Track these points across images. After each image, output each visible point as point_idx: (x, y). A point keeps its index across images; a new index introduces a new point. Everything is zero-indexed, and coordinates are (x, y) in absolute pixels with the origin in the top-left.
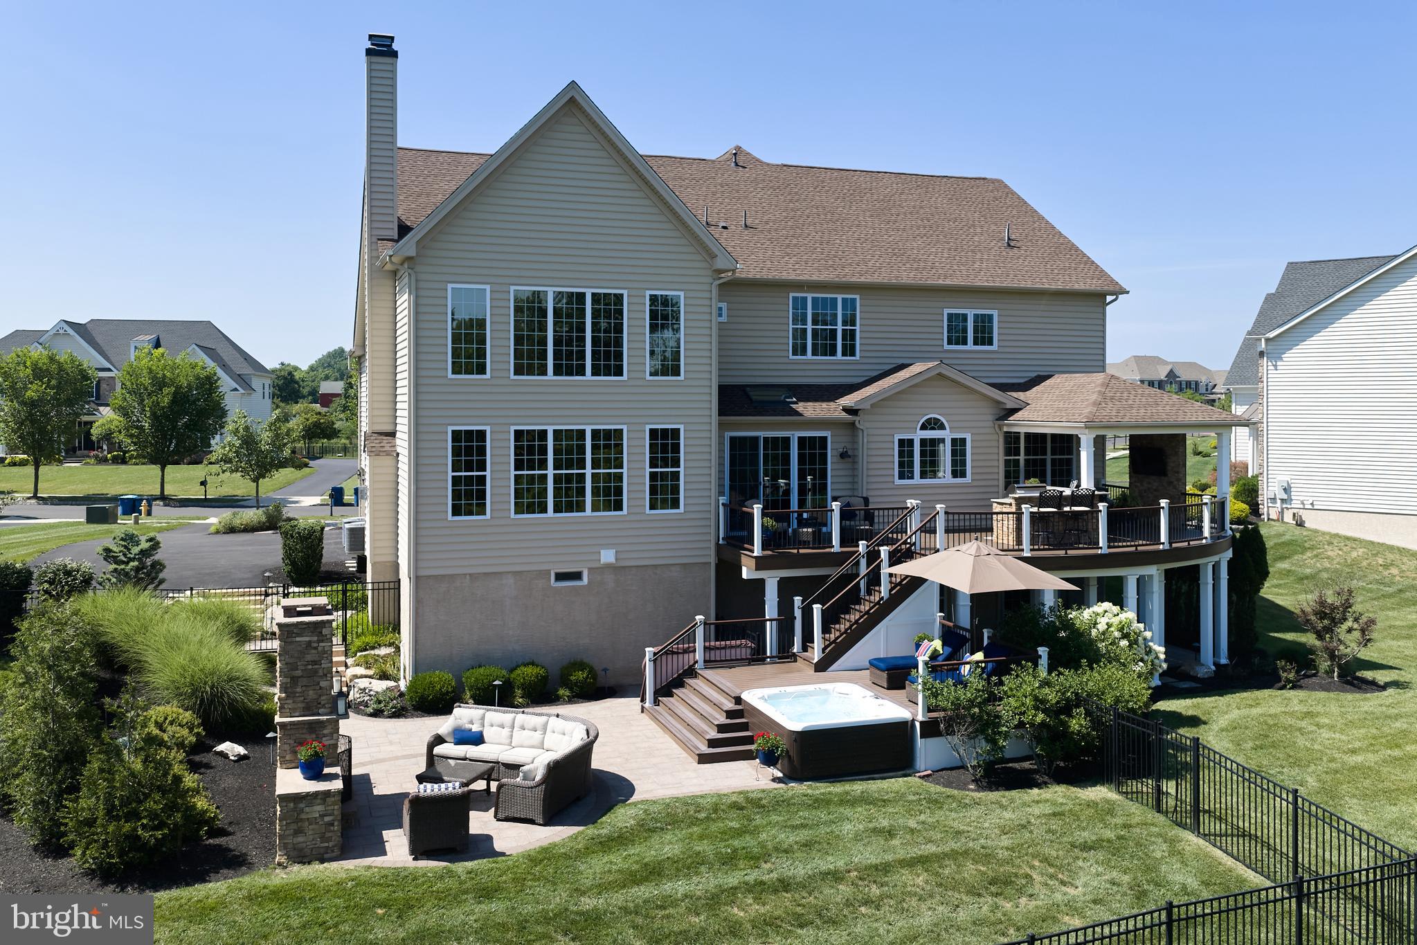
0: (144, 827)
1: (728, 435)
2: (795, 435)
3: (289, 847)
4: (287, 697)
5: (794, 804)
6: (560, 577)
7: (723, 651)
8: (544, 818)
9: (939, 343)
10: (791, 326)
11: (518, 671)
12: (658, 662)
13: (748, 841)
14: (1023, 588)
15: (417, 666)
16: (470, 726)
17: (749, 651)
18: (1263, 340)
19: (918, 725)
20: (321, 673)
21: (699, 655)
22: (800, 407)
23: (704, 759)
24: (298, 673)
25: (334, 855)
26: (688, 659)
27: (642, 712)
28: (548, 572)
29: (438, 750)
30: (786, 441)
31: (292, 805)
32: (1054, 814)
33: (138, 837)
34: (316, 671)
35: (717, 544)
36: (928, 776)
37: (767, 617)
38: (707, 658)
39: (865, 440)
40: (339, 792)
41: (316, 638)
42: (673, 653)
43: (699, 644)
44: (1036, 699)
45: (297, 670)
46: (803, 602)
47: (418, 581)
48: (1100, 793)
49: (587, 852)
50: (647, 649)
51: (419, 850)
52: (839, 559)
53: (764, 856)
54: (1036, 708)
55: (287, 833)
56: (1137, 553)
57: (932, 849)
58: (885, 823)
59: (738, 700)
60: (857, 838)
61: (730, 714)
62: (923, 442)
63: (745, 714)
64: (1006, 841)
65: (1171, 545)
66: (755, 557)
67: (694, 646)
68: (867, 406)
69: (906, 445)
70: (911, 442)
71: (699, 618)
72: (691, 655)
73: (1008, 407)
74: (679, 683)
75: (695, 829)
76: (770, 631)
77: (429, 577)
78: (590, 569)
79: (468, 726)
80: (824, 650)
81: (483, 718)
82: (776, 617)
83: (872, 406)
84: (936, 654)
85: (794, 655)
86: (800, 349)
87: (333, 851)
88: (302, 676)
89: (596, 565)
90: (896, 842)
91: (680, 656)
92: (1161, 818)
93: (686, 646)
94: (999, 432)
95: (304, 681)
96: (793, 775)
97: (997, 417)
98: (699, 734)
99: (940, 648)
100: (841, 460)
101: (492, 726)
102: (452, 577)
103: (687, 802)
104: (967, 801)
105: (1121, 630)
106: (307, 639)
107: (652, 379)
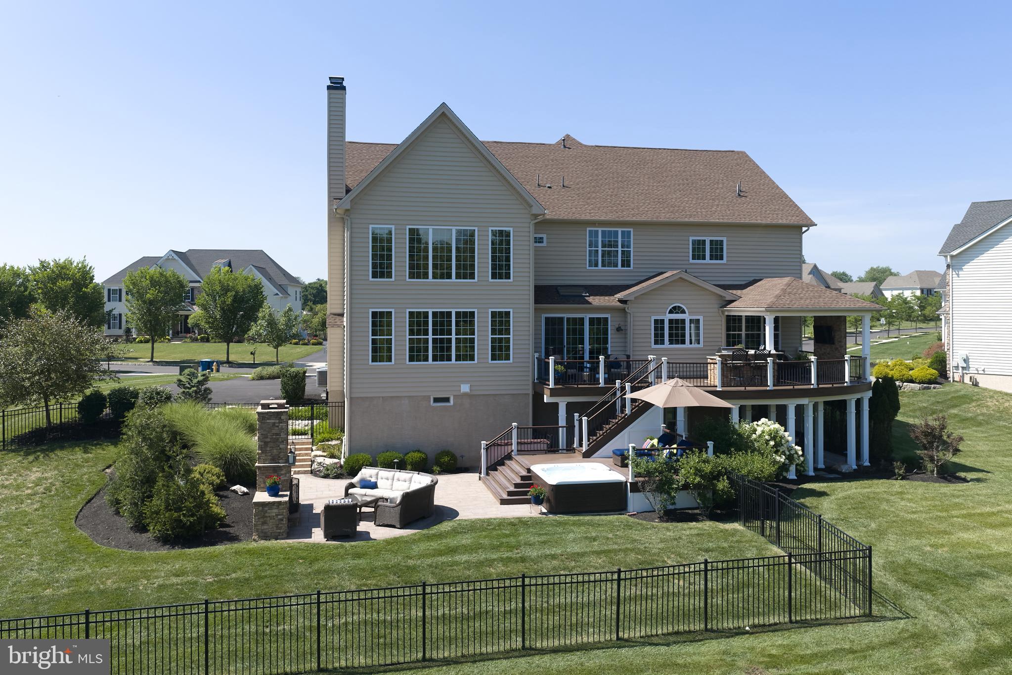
0: (184, 515)
1: (544, 316)
2: (587, 317)
3: (260, 531)
4: (262, 453)
5: (545, 524)
6: (436, 400)
7: (529, 445)
8: (400, 524)
9: (685, 258)
10: (588, 249)
11: (409, 455)
12: (489, 450)
13: (512, 540)
14: (698, 405)
15: (351, 450)
16: (370, 479)
17: (545, 445)
18: (948, 256)
19: (629, 484)
20: (280, 439)
21: (514, 447)
22: (590, 299)
23: (504, 502)
24: (268, 440)
25: (283, 537)
26: (507, 449)
27: (480, 480)
28: (429, 397)
29: (351, 491)
30: (582, 319)
32: (698, 535)
33: (181, 521)
34: (278, 439)
35: (534, 382)
36: (634, 515)
37: (560, 425)
38: (519, 449)
39: (632, 320)
40: (286, 502)
41: (278, 421)
42: (498, 445)
43: (514, 440)
44: (696, 469)
45: (267, 438)
46: (579, 417)
47: (351, 400)
48: (733, 526)
49: (420, 540)
50: (482, 442)
51: (328, 536)
52: (603, 391)
53: (517, 547)
54: (696, 474)
55: (258, 523)
56: (794, 390)
57: (616, 547)
58: (594, 534)
59: (529, 470)
60: (574, 540)
61: (523, 478)
62: (671, 321)
63: (533, 478)
64: (661, 546)
65: (818, 386)
66: (550, 389)
67: (511, 442)
68: (632, 298)
69: (659, 324)
70: (662, 321)
71: (514, 424)
72: (510, 447)
73: (727, 299)
74: (501, 463)
75: (484, 533)
76: (562, 433)
77: (358, 398)
78: (454, 396)
79: (369, 479)
80: (589, 445)
81: (377, 474)
82: (565, 425)
83: (636, 298)
85: (574, 449)
86: (593, 263)
87: (283, 535)
88: (270, 442)
89: (460, 394)
90: (596, 543)
91: (503, 447)
92: (762, 539)
93: (506, 441)
94: (722, 315)
95: (271, 445)
96: (551, 511)
97: (721, 306)
98: (503, 488)
100: (617, 332)
101: (382, 479)
102: (372, 399)
103: (489, 522)
104: (649, 527)
105: (770, 435)
106: (273, 421)
107: (493, 280)
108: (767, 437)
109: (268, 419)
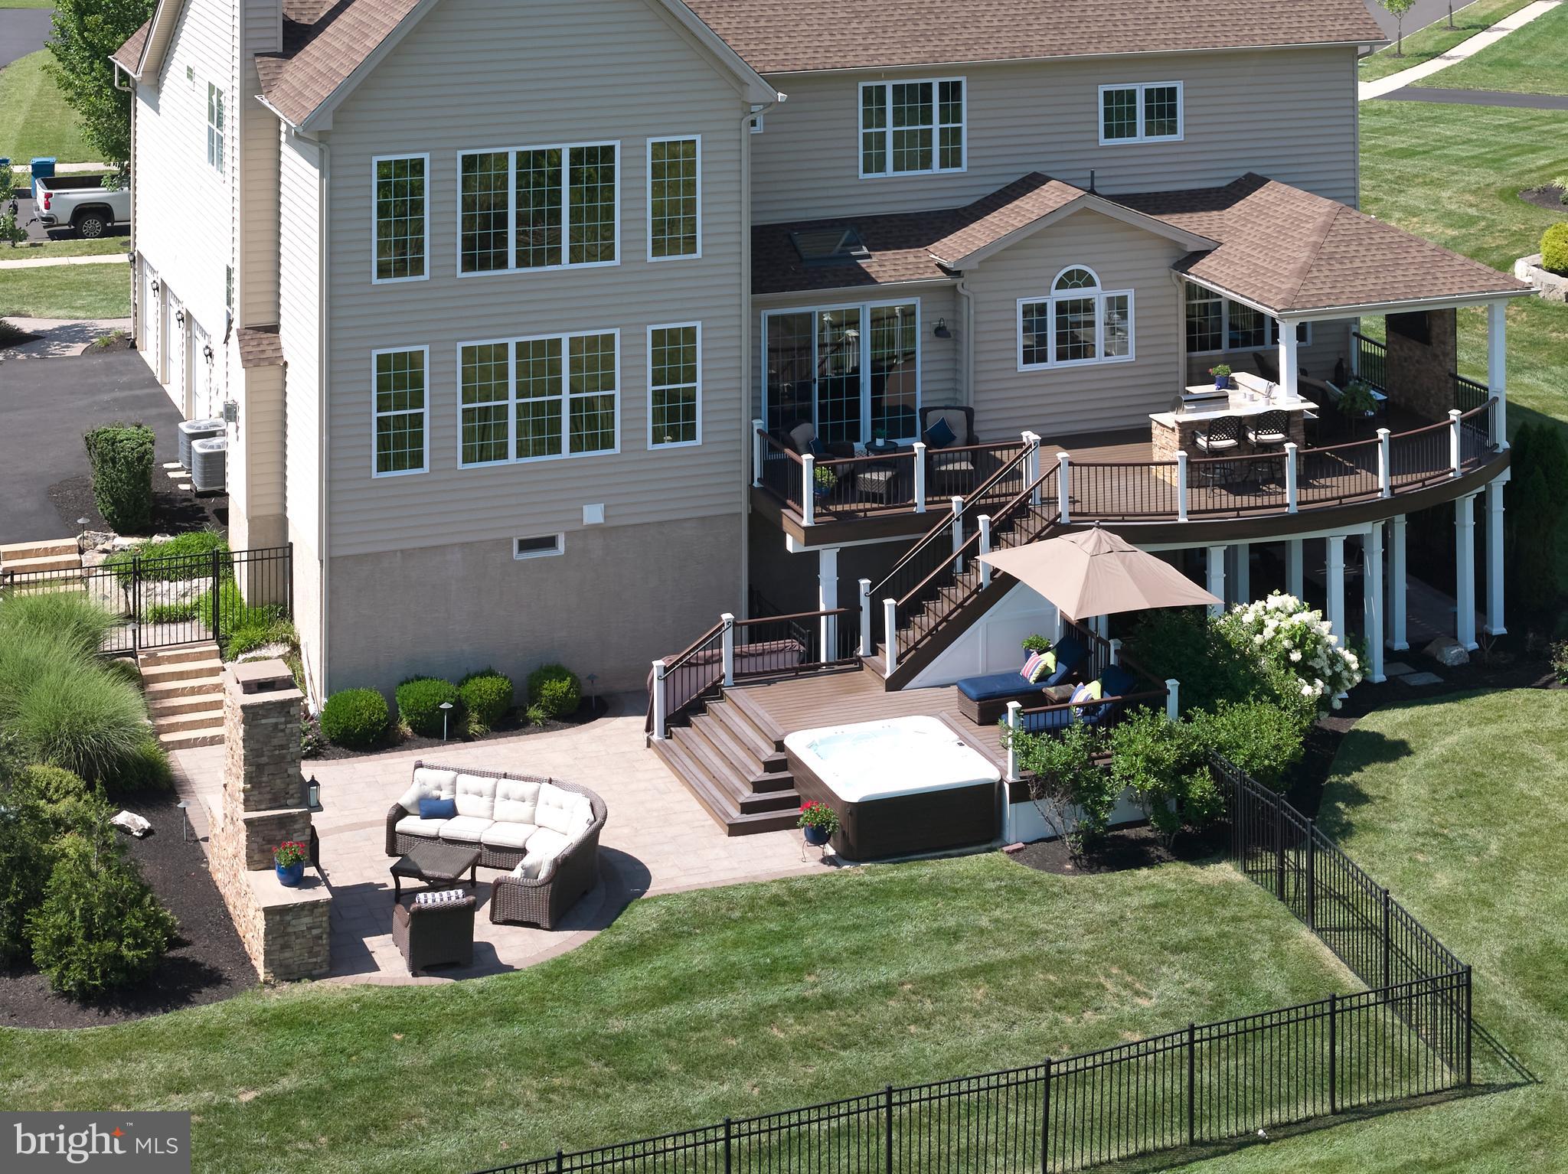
0: (128, 946)
1: (766, 313)
2: (866, 309)
3: (276, 963)
4: (253, 787)
5: (846, 898)
6: (526, 545)
7: (760, 659)
8: (551, 921)
9: (1091, 136)
10: (861, 131)
11: (471, 686)
12: (670, 680)
13: (789, 949)
16: (438, 793)
17: (796, 656)
19: (1007, 787)
20: (288, 759)
21: (726, 667)
22: (872, 263)
23: (735, 830)
24: (264, 760)
25: (323, 971)
26: (710, 673)
27: (649, 746)
28: (510, 541)
29: (402, 825)
30: (853, 314)
31: (278, 917)
32: (1156, 906)
33: (122, 957)
34: (283, 757)
35: (751, 486)
36: (1018, 850)
37: (822, 610)
38: (738, 671)
39: (972, 312)
40: (328, 902)
41: (283, 720)
42: (691, 665)
43: (727, 650)
44: (1148, 759)
45: (263, 756)
46: (872, 587)
47: (334, 565)
48: (1225, 872)
49: (607, 965)
50: (656, 663)
51: (418, 967)
52: (924, 522)
53: (809, 967)
54: (1148, 771)
55: (273, 948)
57: (1001, 954)
58: (951, 922)
59: (780, 746)
60: (917, 942)
61: (770, 767)
62: (1061, 307)
63: (787, 766)
64: (1087, 944)
66: (804, 528)
67: (720, 654)
68: (971, 265)
69: (1035, 315)
70: (1042, 309)
71: (727, 617)
72: (716, 666)
73: (1189, 245)
74: (698, 707)
75: (729, 933)
76: (826, 632)
77: (346, 557)
78: (568, 534)
79: (436, 793)
80: (899, 661)
81: (454, 783)
82: (835, 609)
83: (980, 264)
85: (859, 660)
86: (873, 163)
87: (321, 967)
88: (267, 764)
89: (578, 528)
90: (960, 947)
91: (701, 668)
93: (709, 653)
94: (1178, 284)
95: (269, 769)
96: (849, 854)
98: (731, 793)
99: (1052, 665)
100: (938, 339)
101: (466, 793)
103: (721, 895)
104: (1056, 889)
106: (273, 720)
107: (655, 259)
108: (1287, 643)
109: (265, 717)
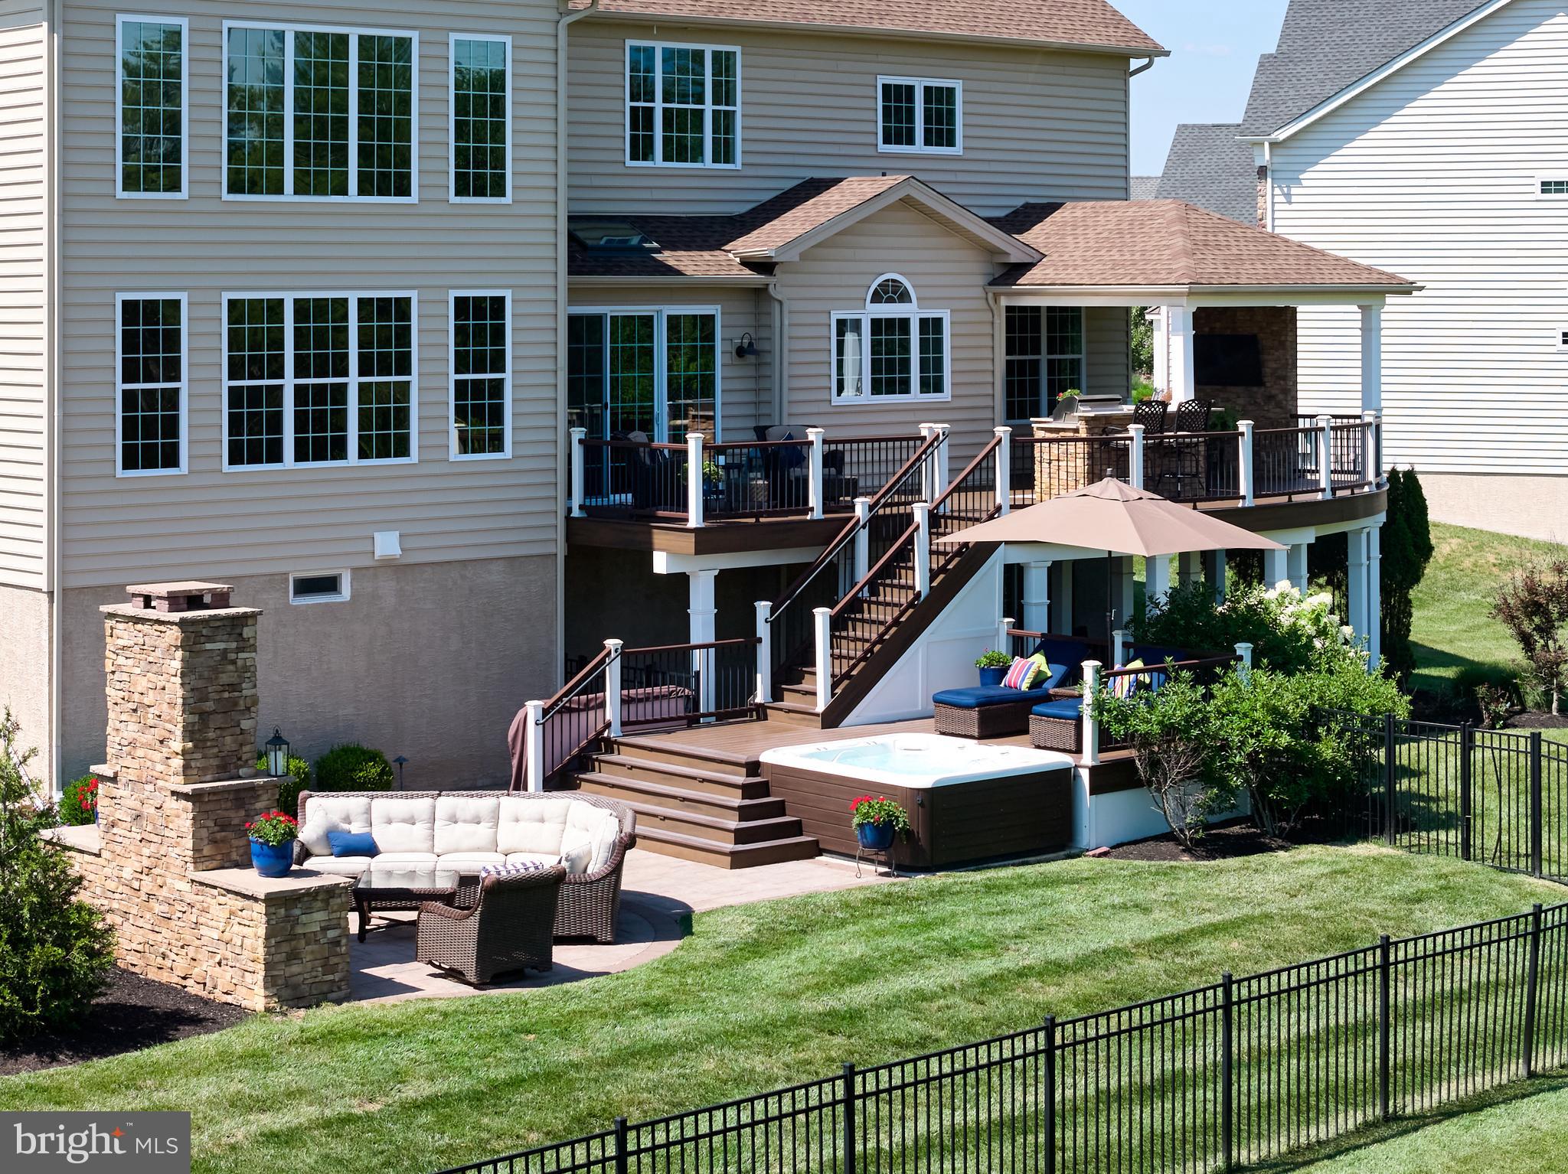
2: (662, 313)
3: (280, 982)
4: (195, 747)
6: (307, 586)
7: (647, 705)
9: (870, 139)
10: (628, 104)
12: (549, 725)
16: (346, 826)
19: (1084, 774)
20: (242, 706)
21: (612, 712)
22: (668, 257)
23: (742, 860)
24: (209, 706)
25: (342, 994)
26: (591, 722)
28: (284, 577)
30: (647, 322)
31: (282, 911)
34: (235, 703)
35: (569, 519)
36: (1110, 850)
37: (694, 641)
39: (786, 322)
41: (234, 645)
42: (570, 710)
43: (612, 692)
45: (207, 699)
46: (773, 610)
47: (65, 596)
52: (823, 532)
53: (997, 944)
55: (277, 958)
56: (1290, 505)
58: (1119, 899)
59: (753, 768)
61: (748, 788)
62: (876, 324)
65: (1334, 494)
66: (689, 532)
67: (603, 697)
69: (847, 331)
70: (856, 325)
71: (612, 643)
72: (600, 712)
73: (1014, 259)
74: (584, 763)
76: (704, 666)
77: (83, 590)
78: (354, 571)
83: (803, 256)
84: (1042, 677)
85: (762, 707)
86: (641, 149)
87: (340, 989)
88: (214, 712)
89: (366, 562)
91: (583, 716)
93: (592, 696)
94: (997, 308)
95: (217, 720)
97: (991, 279)
99: (1044, 668)
100: (737, 361)
101: (389, 822)
106: (221, 646)
107: (460, 200)
109: (210, 639)
